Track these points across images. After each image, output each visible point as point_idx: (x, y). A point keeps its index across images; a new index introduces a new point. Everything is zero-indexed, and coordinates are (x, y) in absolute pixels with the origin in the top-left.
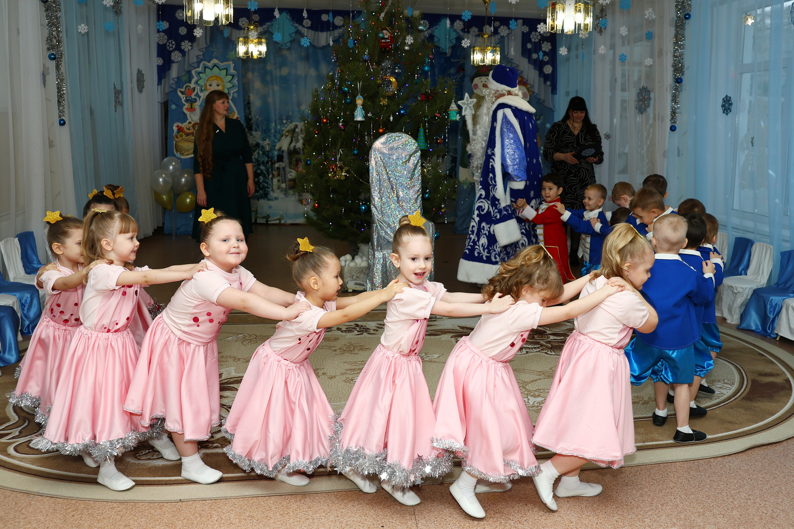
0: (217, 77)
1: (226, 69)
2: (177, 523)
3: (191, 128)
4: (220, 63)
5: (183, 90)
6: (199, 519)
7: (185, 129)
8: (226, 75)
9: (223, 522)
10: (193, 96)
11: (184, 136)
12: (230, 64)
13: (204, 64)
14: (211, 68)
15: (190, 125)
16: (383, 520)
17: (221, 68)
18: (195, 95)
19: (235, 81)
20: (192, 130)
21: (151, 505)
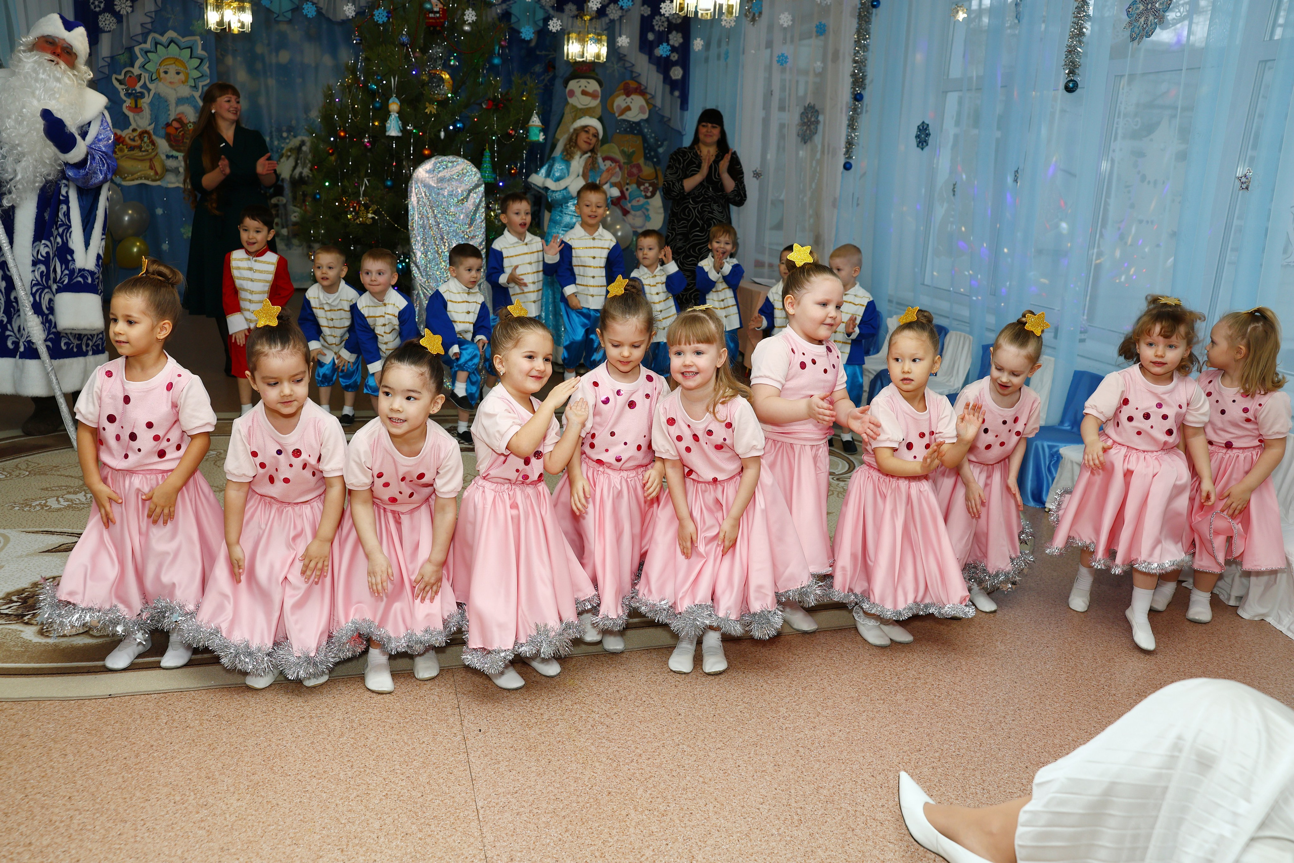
0: (177, 59)
1: (191, 48)
2: (104, 728)
3: (137, 138)
4: (180, 38)
5: (121, 77)
6: (138, 722)
7: (127, 139)
8: (191, 57)
9: (175, 724)
10: (138, 88)
11: (126, 151)
12: (196, 41)
13: (154, 38)
14: (166, 44)
15: (135, 134)
16: (413, 717)
17: (183, 46)
18: (141, 87)
19: (206, 68)
20: (139, 142)
21: (65, 703)
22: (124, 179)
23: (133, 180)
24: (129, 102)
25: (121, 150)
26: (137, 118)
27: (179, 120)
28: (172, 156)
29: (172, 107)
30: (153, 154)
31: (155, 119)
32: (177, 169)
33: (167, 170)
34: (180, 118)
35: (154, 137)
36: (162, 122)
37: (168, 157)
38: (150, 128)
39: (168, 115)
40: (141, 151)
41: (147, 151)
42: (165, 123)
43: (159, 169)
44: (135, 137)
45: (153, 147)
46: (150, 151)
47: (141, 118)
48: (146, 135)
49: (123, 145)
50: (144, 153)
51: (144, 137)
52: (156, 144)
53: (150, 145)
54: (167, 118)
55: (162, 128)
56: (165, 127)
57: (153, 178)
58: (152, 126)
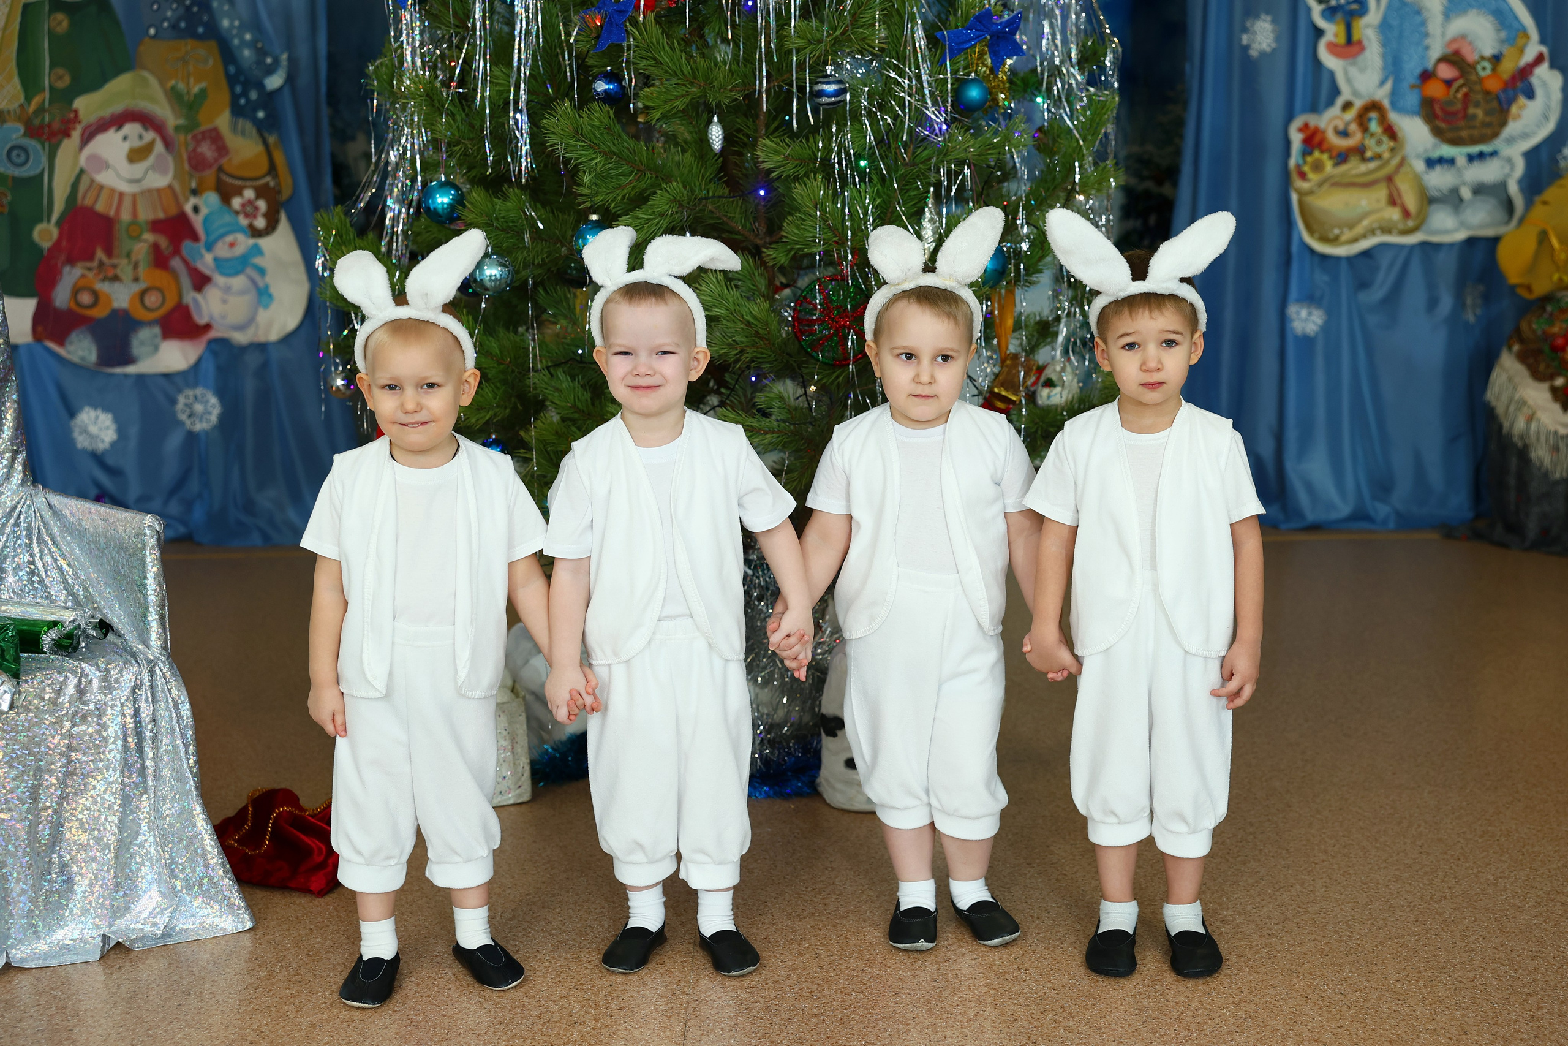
22: (1334, 241)
23: (1355, 240)
24: (1332, 31)
25: (1318, 167)
26: (1353, 71)
27: (1454, 58)
28: (1441, 161)
29: (1435, 24)
30: (1395, 162)
31: (1393, 67)
32: (1455, 192)
33: (1431, 201)
34: (1457, 53)
35: (1393, 117)
36: (1412, 68)
37: (1431, 163)
38: (1382, 95)
39: (1427, 48)
40: (1364, 160)
41: (1378, 157)
42: (1418, 71)
43: (1411, 201)
44: (1347, 124)
45: (1392, 144)
46: (1386, 155)
47: (1362, 70)
48: (1373, 115)
49: (1322, 152)
50: (1372, 165)
51: (1370, 120)
52: (1400, 135)
53: (1385, 139)
54: (1423, 58)
55: (1413, 87)
56: (1418, 82)
57: (1401, 226)
58: (1388, 86)
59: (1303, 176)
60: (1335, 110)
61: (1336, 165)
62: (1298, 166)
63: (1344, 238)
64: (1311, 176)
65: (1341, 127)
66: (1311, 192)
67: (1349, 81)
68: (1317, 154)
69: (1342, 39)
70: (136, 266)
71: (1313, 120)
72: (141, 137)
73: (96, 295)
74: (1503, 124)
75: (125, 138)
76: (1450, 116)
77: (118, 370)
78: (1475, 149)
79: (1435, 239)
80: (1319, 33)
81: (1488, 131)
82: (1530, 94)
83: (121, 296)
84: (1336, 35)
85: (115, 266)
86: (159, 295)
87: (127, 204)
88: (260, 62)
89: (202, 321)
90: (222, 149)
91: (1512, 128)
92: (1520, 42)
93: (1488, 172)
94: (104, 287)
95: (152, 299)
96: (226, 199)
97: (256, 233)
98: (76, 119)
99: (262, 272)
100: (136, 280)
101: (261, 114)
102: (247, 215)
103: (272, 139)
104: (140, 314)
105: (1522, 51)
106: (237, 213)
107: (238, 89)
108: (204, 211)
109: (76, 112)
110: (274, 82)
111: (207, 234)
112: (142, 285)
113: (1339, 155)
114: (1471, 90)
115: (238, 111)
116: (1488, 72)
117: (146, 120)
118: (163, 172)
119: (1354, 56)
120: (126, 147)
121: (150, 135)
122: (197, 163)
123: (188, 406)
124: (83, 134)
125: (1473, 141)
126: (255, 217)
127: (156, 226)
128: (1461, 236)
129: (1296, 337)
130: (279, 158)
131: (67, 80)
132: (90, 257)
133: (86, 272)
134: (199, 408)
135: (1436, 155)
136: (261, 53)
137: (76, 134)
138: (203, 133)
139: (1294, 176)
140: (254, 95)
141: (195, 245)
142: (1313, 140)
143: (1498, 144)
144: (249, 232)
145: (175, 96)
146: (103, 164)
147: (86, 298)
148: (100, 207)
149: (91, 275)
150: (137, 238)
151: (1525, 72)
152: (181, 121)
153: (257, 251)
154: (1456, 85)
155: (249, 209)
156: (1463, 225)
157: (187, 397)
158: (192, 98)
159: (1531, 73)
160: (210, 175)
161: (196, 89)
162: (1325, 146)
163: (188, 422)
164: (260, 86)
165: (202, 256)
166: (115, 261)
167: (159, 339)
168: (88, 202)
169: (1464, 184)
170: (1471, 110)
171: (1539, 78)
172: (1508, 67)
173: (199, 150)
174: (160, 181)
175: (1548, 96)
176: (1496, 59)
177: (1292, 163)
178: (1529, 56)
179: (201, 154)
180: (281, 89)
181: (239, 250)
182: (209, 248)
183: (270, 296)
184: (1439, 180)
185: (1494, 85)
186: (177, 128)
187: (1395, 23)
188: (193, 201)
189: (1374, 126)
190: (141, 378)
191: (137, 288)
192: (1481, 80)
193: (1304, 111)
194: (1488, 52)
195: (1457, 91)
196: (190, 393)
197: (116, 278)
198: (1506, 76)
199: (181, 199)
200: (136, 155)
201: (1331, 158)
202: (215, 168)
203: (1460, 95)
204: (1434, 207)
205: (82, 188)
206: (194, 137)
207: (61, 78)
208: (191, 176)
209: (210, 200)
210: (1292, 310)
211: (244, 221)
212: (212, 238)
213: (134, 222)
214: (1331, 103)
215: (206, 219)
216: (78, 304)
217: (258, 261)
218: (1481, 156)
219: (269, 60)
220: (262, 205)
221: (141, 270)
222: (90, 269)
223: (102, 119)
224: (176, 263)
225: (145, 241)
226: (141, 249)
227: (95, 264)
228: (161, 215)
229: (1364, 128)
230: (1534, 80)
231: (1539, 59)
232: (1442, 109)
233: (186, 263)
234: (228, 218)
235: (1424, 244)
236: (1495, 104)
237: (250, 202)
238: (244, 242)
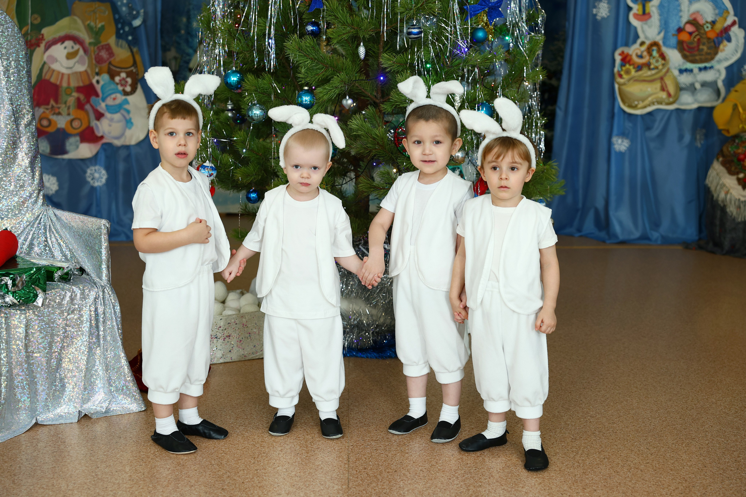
22: (635, 107)
23: (645, 107)
24: (636, 8)
25: (628, 72)
26: (646, 27)
27: (693, 22)
28: (686, 70)
29: (685, 6)
30: (664, 70)
31: (664, 26)
32: (692, 85)
33: (681, 89)
34: (695, 20)
35: (664, 49)
36: (673, 26)
37: (681, 71)
38: (659, 39)
39: (681, 17)
40: (650, 69)
41: (656, 68)
42: (676, 27)
43: (672, 89)
44: (642, 52)
45: (663, 62)
46: (660, 67)
47: (650, 27)
48: (655, 48)
49: (630, 65)
50: (653, 72)
51: (653, 50)
52: (667, 58)
53: (660, 59)
54: (679, 21)
55: (674, 35)
56: (676, 33)
57: (667, 101)
58: (662, 34)
59: (621, 76)
60: (637, 45)
61: (637, 71)
62: (619, 72)
63: (639, 106)
64: (625, 76)
65: (639, 53)
66: (624, 84)
67: (643, 31)
68: (627, 66)
69: (641, 12)
70: (69, 108)
71: (626, 50)
72: (73, 47)
73: (50, 121)
74: (716, 53)
75: (65, 48)
76: (691, 49)
77: (60, 157)
78: (702, 65)
79: (683, 107)
80: (630, 9)
81: (709, 57)
82: (729, 40)
83: (61, 122)
84: (638, 10)
85: (59, 108)
86: (79, 122)
87: (65, 79)
88: (130, 13)
89: (99, 134)
90: (111, 54)
91: (720, 55)
92: (725, 15)
93: (708, 76)
94: (54, 118)
95: (76, 124)
96: (112, 77)
97: (126, 93)
98: (43, 39)
99: (128, 112)
100: (69, 114)
101: (130, 38)
102: (122, 85)
103: (135, 50)
104: (70, 131)
105: (725, 19)
106: (117, 84)
107: (120, 26)
108: (102, 83)
109: (43, 35)
110: (137, 23)
111: (103, 94)
112: (71, 117)
113: (638, 67)
114: (701, 37)
115: (119, 36)
116: (710, 29)
117: (75, 39)
118: (83, 64)
119: (646, 20)
120: (65, 52)
121: (77, 47)
122: (99, 60)
123: (92, 174)
124: (45, 46)
125: (702, 61)
126: (126, 86)
127: (79, 89)
128: (695, 106)
129: (616, 152)
130: (138, 58)
131: (39, 20)
132: (48, 104)
133: (45, 110)
134: (97, 175)
135: (683, 67)
136: (131, 9)
137: (43, 45)
138: (102, 46)
139: (617, 76)
140: (127, 29)
141: (97, 99)
142: (626, 60)
143: (713, 63)
144: (122, 93)
145: (89, 29)
146: (55, 60)
147: (45, 123)
148: (53, 80)
149: (47, 112)
150: (70, 95)
151: (727, 30)
152: (92, 40)
153: (126, 102)
154: (694, 35)
155: (123, 82)
156: (696, 101)
157: (91, 170)
158: (97, 30)
159: (730, 29)
160: (105, 66)
161: (99, 25)
162: (631, 62)
163: (92, 182)
164: (130, 25)
165: (100, 104)
166: (59, 105)
167: (79, 142)
168: (47, 77)
169: (697, 81)
170: (701, 47)
171: (734, 32)
172: (719, 27)
173: (100, 54)
174: (81, 68)
175: (738, 41)
176: (713, 23)
177: (616, 70)
178: (729, 21)
179: (101, 56)
180: (140, 26)
181: (118, 102)
182: (104, 100)
183: (132, 123)
184: (685, 79)
185: (712, 35)
186: (90, 44)
187: (666, 5)
188: (97, 78)
189: (655, 53)
190: (70, 161)
191: (69, 118)
192: (706, 33)
193: (622, 46)
194: (710, 19)
195: (695, 37)
196: (93, 168)
197: (59, 114)
198: (718, 31)
199: (91, 77)
200: (70, 56)
201: (634, 68)
202: (108, 62)
203: (696, 40)
204: (683, 92)
205: (45, 71)
206: (98, 48)
207: (36, 19)
208: (96, 66)
209: (105, 78)
210: (614, 139)
211: (120, 88)
212: (105, 95)
213: (69, 87)
214: (635, 42)
215: (102, 87)
216: (42, 125)
217: (126, 107)
218: (705, 68)
219: (135, 13)
220: (129, 80)
221: (71, 110)
222: (47, 109)
223: (55, 38)
224: (88, 107)
225: (74, 96)
226: (71, 100)
227: (50, 106)
228: (81, 84)
229: (650, 55)
230: (731, 33)
231: (734, 23)
232: (687, 46)
233: (92, 107)
234: (113, 86)
235: (678, 110)
236: (712, 44)
237: (124, 79)
238: (120, 98)
